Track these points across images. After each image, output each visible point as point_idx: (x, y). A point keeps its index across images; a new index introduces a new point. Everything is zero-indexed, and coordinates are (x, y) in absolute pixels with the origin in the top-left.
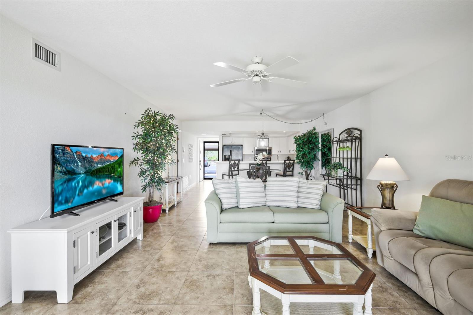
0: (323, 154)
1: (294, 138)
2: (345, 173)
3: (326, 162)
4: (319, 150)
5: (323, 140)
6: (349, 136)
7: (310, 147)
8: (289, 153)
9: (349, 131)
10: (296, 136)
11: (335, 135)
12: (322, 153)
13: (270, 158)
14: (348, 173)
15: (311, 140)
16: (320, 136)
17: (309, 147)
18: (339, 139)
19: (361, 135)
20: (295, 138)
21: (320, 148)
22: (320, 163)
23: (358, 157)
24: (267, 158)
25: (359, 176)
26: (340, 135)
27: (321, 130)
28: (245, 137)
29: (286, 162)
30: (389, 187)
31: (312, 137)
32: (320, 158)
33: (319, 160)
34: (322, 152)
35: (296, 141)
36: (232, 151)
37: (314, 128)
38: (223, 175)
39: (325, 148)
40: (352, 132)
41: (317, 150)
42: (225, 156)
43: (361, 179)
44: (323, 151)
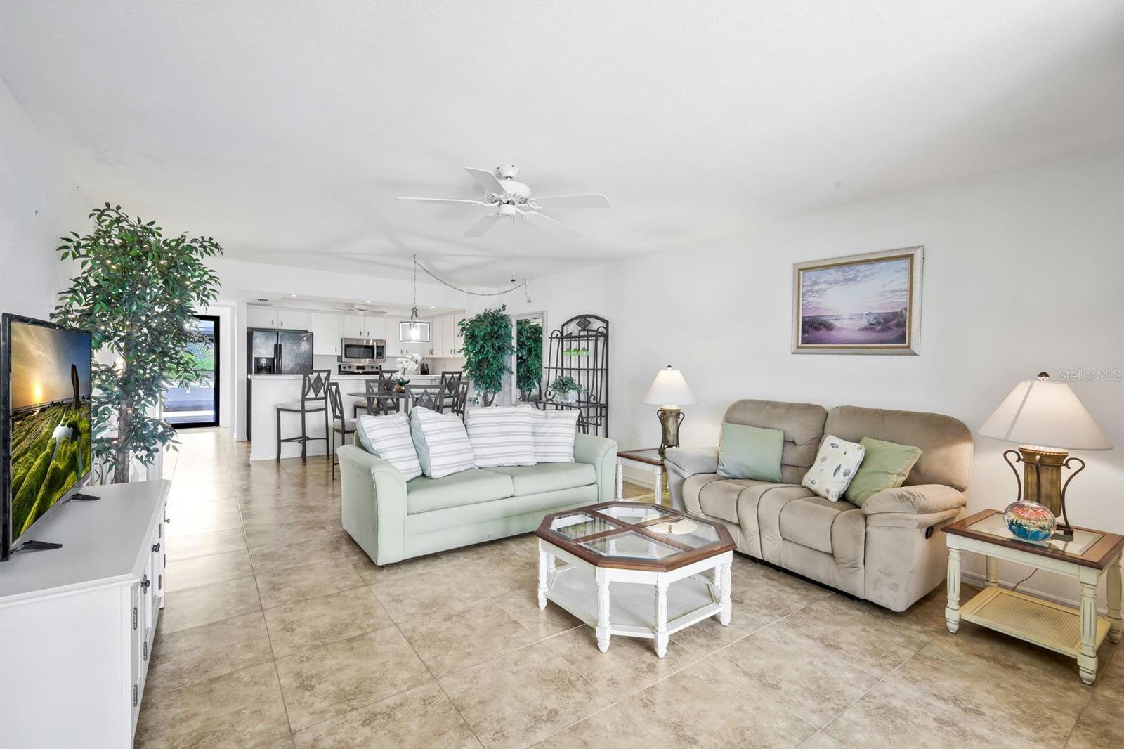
0: (521, 362)
1: (460, 324)
2: (582, 398)
3: (527, 376)
4: (512, 352)
5: (520, 332)
6: (584, 329)
7: (497, 345)
8: (430, 356)
9: (584, 321)
10: (464, 320)
11: (551, 326)
12: (518, 358)
13: (381, 366)
14: (589, 395)
15: (498, 331)
16: (514, 323)
17: (493, 346)
18: (562, 334)
19: (607, 329)
20: (462, 325)
21: (514, 347)
22: (514, 378)
23: (598, 368)
24: (372, 368)
25: (603, 401)
26: (563, 326)
27: (516, 311)
28: (315, 311)
29: (446, 375)
30: (674, 414)
31: (499, 325)
32: (514, 369)
33: (512, 373)
34: (518, 355)
35: (463, 330)
36: (280, 345)
37: (504, 306)
38: (279, 410)
39: (521, 347)
40: (590, 323)
41: (510, 352)
42: (258, 359)
43: (606, 406)
44: (520, 355)
